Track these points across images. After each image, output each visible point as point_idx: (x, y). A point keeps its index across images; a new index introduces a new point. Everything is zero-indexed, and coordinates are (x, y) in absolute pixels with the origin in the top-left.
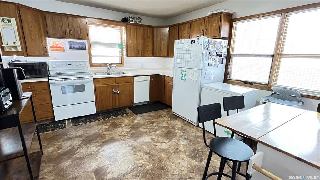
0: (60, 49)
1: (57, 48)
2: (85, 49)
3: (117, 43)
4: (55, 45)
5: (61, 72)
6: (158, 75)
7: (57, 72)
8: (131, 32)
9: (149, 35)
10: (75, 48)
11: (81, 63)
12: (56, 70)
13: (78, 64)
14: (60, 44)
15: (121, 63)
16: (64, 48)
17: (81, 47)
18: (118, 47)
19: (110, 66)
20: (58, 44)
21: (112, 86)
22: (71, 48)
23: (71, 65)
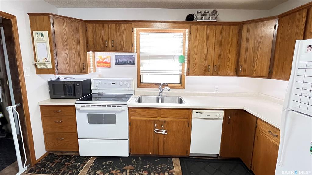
0: (106, 65)
1: (103, 64)
2: (133, 64)
3: (177, 54)
4: (101, 60)
5: (103, 92)
6: (242, 113)
7: (98, 92)
8: (198, 35)
9: (230, 39)
10: (121, 63)
11: (126, 82)
12: (98, 90)
13: (122, 83)
14: (106, 59)
15: (181, 83)
16: (110, 63)
17: (128, 62)
18: (177, 60)
19: (162, 88)
20: (105, 59)
21: (154, 120)
22: (117, 64)
23: (114, 84)
